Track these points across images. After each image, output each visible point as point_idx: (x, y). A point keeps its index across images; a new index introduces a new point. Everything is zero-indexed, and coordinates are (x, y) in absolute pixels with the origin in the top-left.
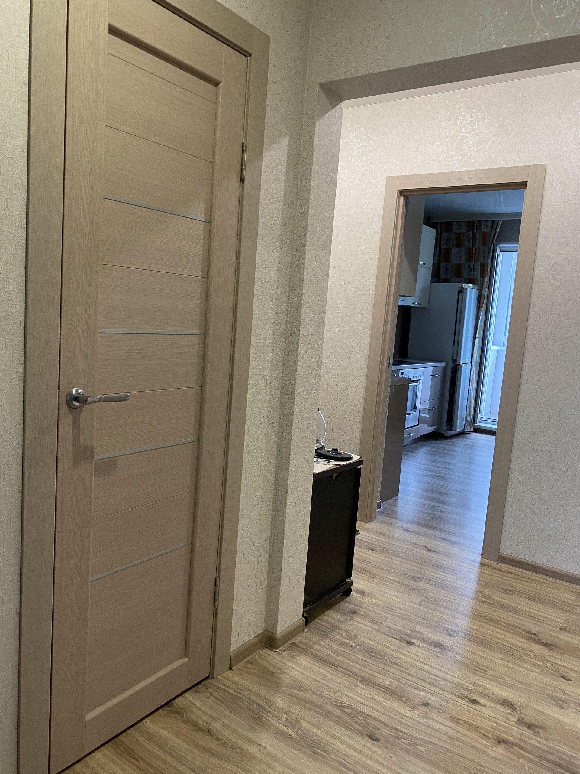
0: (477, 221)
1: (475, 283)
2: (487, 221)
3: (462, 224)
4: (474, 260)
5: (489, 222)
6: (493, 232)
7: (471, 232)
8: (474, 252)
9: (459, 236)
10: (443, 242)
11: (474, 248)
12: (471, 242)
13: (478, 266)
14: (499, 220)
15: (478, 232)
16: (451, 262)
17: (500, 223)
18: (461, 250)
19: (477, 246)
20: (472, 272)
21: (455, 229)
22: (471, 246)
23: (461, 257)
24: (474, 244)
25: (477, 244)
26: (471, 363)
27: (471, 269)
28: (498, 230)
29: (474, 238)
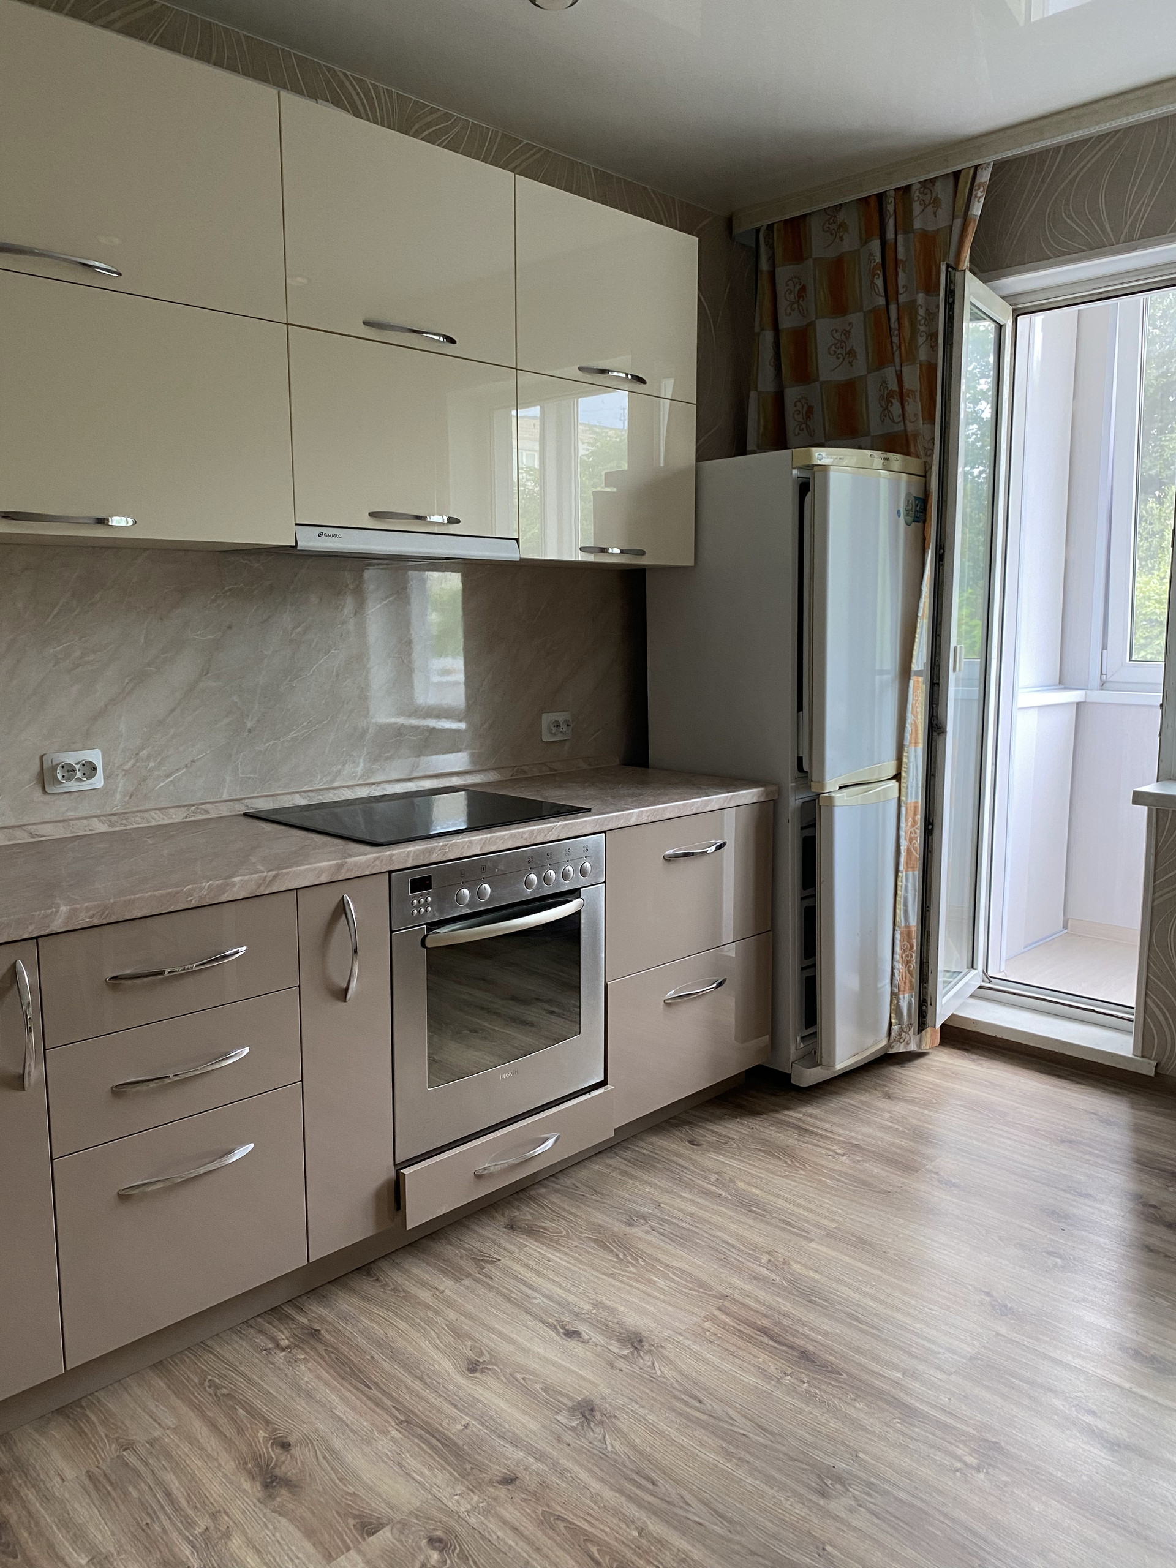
0: (896, 190)
1: (912, 450)
2: (933, 181)
3: (841, 216)
4: (897, 353)
5: (938, 184)
6: (958, 222)
7: (875, 245)
8: (894, 325)
9: (837, 270)
10: (783, 305)
11: (893, 308)
12: (879, 282)
13: (912, 378)
14: (976, 167)
15: (900, 238)
16: (817, 380)
17: (985, 176)
18: (850, 324)
19: (902, 299)
20: (896, 408)
21: (820, 245)
22: (882, 301)
23: (851, 353)
24: (890, 293)
25: (901, 290)
26: (897, 777)
27: (891, 394)
28: (977, 209)
29: (888, 265)
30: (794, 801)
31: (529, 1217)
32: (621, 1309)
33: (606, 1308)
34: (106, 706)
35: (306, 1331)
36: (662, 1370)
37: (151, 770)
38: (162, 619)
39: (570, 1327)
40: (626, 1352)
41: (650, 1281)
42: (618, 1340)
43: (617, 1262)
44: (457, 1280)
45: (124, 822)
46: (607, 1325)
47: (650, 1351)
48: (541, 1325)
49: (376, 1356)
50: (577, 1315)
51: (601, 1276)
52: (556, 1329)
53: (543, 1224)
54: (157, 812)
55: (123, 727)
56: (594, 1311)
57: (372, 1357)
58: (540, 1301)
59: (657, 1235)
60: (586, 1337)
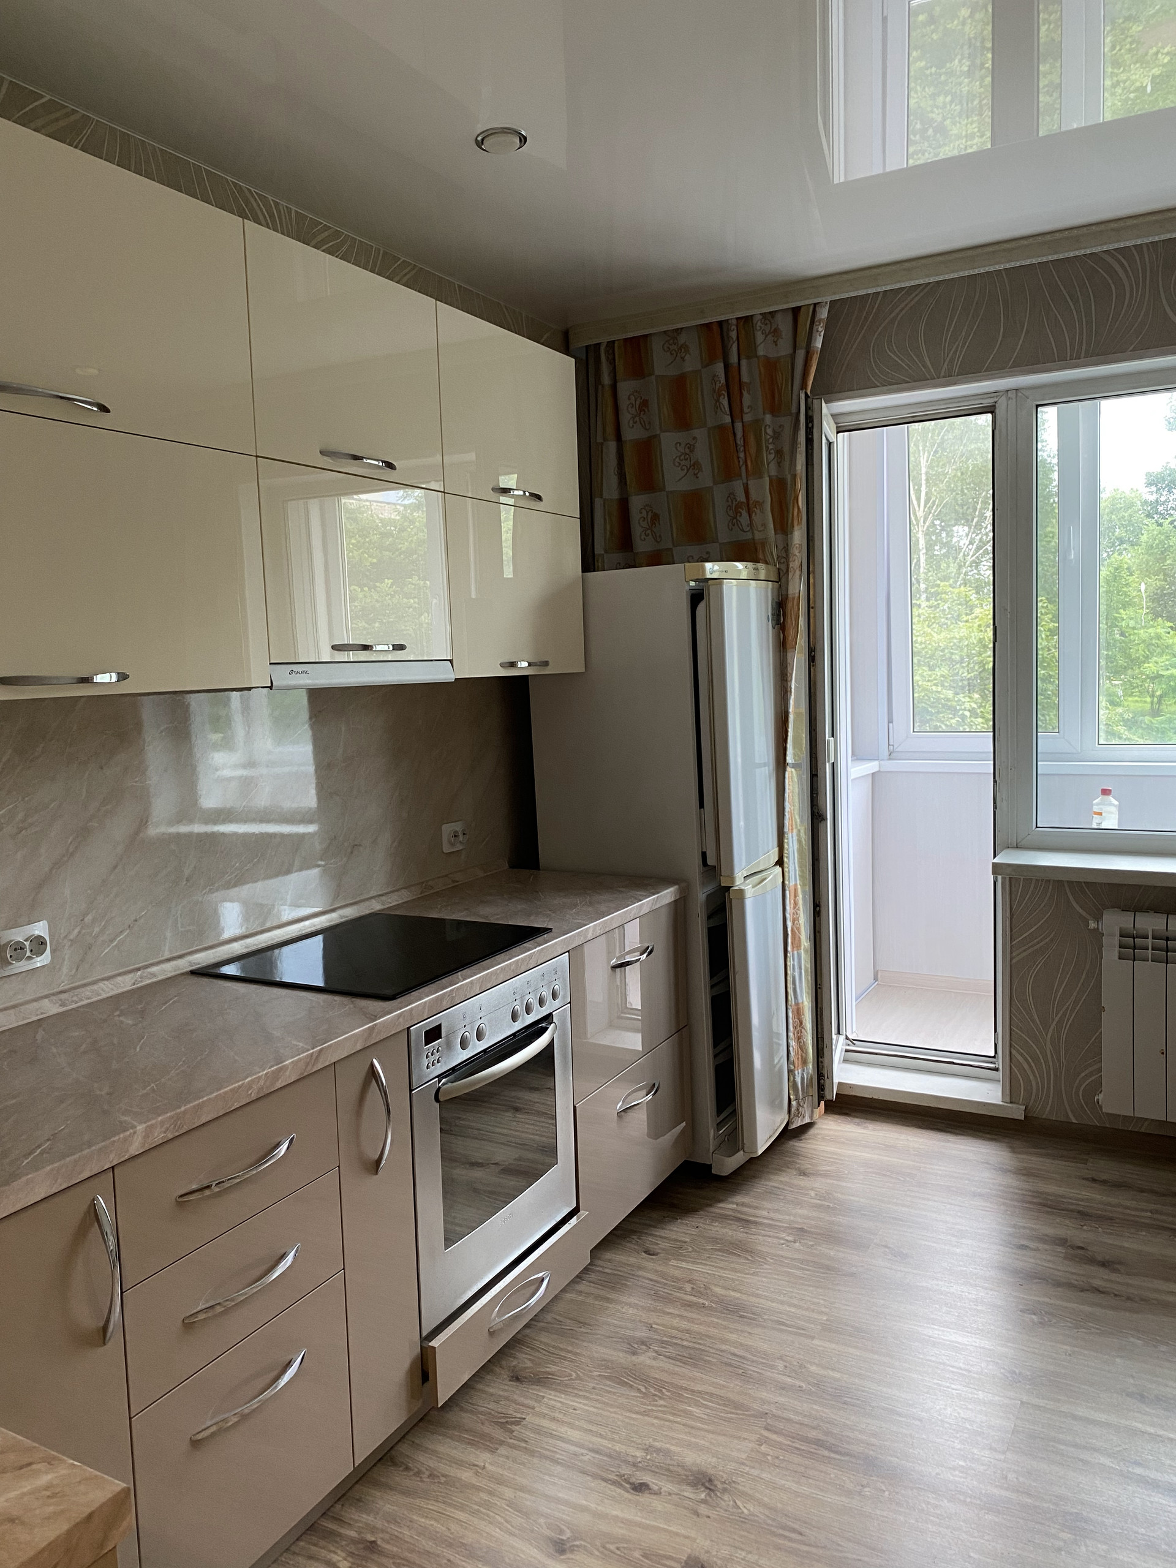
0: (737, 319)
1: (761, 556)
2: (772, 314)
3: (682, 339)
4: (743, 468)
5: (779, 317)
6: (801, 354)
7: (719, 367)
8: (740, 442)
9: (679, 386)
10: (626, 418)
11: (739, 426)
12: (725, 402)
13: (762, 491)
14: (815, 305)
15: (744, 362)
16: (663, 489)
17: (823, 313)
18: (694, 438)
19: (747, 418)
20: (744, 519)
21: (661, 363)
22: (728, 419)
23: (696, 466)
24: (735, 412)
25: (746, 410)
26: (780, 862)
27: (739, 505)
28: (818, 343)
29: (733, 386)
30: (701, 894)
31: (529, 1364)
32: (673, 1448)
33: (658, 1451)
34: (51, 871)
35: (361, 1546)
36: (748, 1508)
37: (97, 936)
38: (102, 768)
39: (634, 1480)
40: (703, 1496)
41: (685, 1411)
42: (689, 1484)
43: (643, 1398)
44: (493, 1451)
45: (75, 998)
46: (669, 1470)
47: (725, 1490)
48: (604, 1484)
49: (452, 1558)
50: (634, 1465)
51: (634, 1416)
52: (621, 1485)
53: (548, 1369)
54: (106, 982)
55: (67, 892)
56: (648, 1457)
57: (449, 1560)
58: (588, 1457)
59: (666, 1360)
60: (656, 1488)
